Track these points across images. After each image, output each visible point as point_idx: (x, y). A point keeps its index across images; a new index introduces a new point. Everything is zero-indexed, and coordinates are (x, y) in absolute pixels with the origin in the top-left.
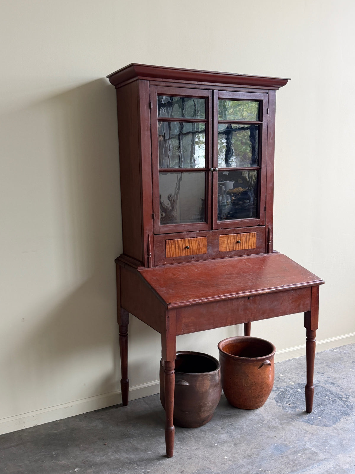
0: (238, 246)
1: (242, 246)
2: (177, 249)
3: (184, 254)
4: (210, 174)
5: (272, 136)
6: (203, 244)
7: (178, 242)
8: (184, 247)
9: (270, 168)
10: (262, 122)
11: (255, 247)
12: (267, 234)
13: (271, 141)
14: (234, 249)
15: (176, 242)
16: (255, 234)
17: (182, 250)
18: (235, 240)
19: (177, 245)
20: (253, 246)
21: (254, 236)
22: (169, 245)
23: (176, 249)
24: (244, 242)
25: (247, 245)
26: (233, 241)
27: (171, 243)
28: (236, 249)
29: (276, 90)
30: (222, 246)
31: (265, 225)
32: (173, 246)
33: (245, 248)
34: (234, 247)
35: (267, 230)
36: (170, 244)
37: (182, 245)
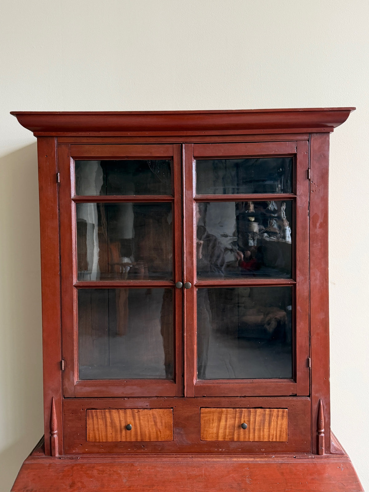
0: (245, 434)
1: (254, 435)
2: (109, 428)
3: (123, 437)
4: (178, 292)
5: (320, 220)
6: (163, 421)
7: (110, 415)
8: (123, 424)
9: (318, 282)
10: (296, 195)
11: (284, 438)
12: (314, 415)
13: (318, 231)
14: (233, 438)
15: (108, 415)
16: (283, 412)
17: (119, 430)
18: (237, 422)
19: (109, 420)
20: (280, 436)
21: (283, 416)
22: (93, 418)
23: (106, 426)
24: (257, 427)
25: (266, 433)
26: (230, 422)
27: (97, 415)
28: (239, 438)
29: (329, 133)
30: (207, 431)
31: (309, 396)
32: (101, 422)
33: (259, 438)
34: (233, 435)
35: (315, 407)
36: (95, 418)
37: (120, 421)
